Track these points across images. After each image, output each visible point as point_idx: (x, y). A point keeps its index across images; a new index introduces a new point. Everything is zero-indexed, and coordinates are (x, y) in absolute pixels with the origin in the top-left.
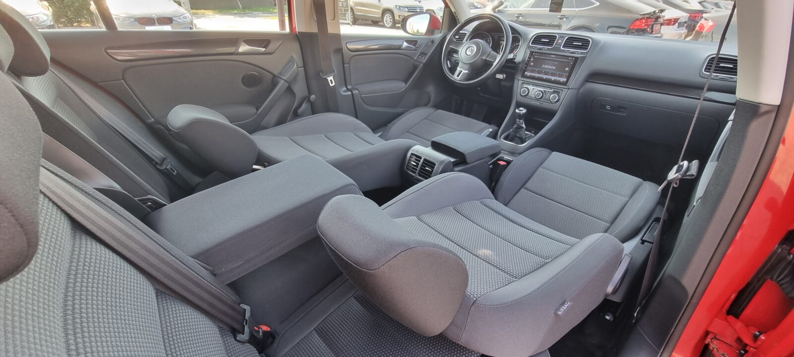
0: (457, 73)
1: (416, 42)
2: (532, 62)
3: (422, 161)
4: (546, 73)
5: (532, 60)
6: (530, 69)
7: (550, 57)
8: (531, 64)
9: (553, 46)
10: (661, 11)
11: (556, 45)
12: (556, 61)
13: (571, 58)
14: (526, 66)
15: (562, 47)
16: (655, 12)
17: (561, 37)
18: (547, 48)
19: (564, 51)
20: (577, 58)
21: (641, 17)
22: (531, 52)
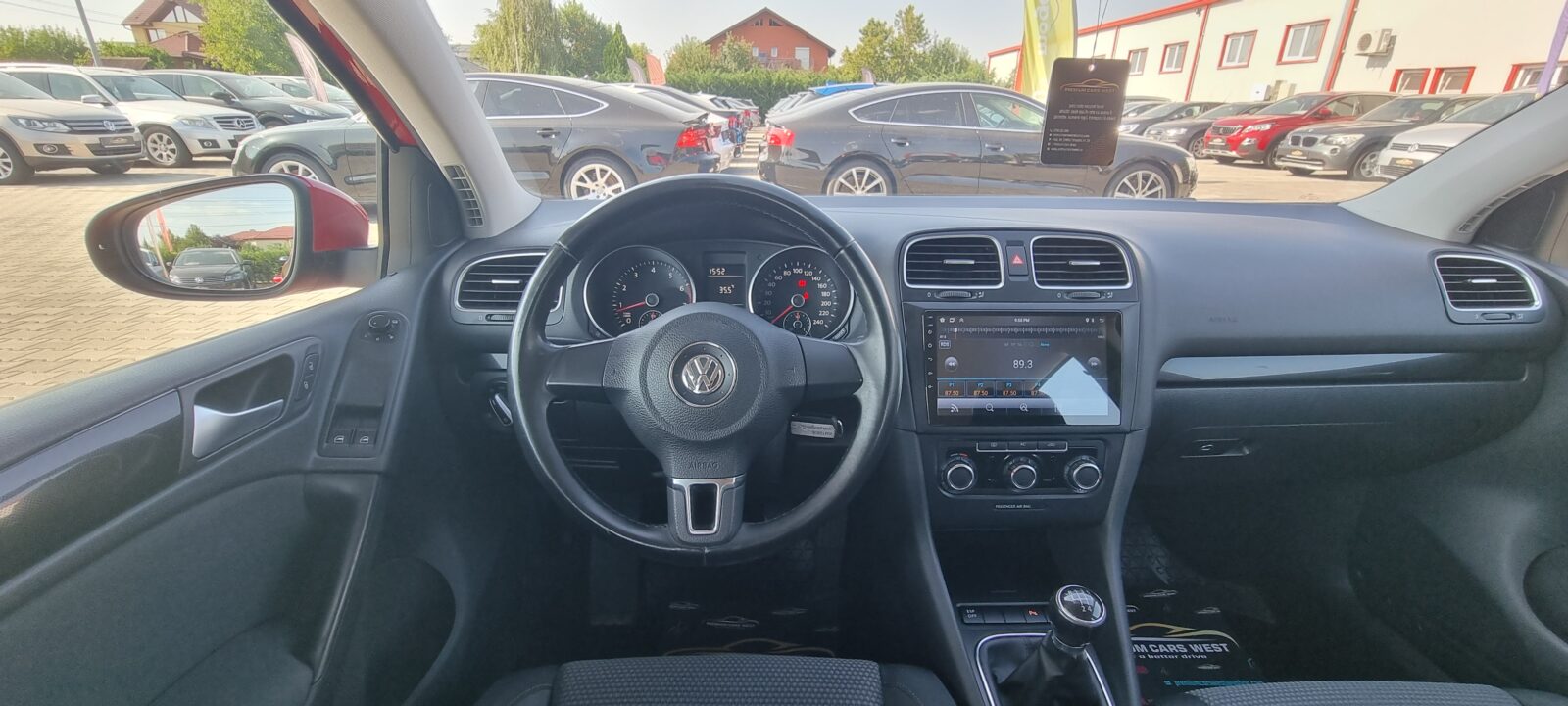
0: (681, 504)
1: (282, 364)
2: (949, 353)
5: (942, 344)
6: (951, 382)
7: (1013, 327)
8: (950, 364)
9: (999, 282)
10: (706, 115)
11: (1008, 274)
12: (1043, 336)
13: (1093, 320)
14: (930, 373)
15: (1038, 282)
16: (700, 118)
17: (1010, 243)
18: (981, 290)
19: (1049, 297)
20: (1113, 318)
21: (686, 127)
22: (925, 313)
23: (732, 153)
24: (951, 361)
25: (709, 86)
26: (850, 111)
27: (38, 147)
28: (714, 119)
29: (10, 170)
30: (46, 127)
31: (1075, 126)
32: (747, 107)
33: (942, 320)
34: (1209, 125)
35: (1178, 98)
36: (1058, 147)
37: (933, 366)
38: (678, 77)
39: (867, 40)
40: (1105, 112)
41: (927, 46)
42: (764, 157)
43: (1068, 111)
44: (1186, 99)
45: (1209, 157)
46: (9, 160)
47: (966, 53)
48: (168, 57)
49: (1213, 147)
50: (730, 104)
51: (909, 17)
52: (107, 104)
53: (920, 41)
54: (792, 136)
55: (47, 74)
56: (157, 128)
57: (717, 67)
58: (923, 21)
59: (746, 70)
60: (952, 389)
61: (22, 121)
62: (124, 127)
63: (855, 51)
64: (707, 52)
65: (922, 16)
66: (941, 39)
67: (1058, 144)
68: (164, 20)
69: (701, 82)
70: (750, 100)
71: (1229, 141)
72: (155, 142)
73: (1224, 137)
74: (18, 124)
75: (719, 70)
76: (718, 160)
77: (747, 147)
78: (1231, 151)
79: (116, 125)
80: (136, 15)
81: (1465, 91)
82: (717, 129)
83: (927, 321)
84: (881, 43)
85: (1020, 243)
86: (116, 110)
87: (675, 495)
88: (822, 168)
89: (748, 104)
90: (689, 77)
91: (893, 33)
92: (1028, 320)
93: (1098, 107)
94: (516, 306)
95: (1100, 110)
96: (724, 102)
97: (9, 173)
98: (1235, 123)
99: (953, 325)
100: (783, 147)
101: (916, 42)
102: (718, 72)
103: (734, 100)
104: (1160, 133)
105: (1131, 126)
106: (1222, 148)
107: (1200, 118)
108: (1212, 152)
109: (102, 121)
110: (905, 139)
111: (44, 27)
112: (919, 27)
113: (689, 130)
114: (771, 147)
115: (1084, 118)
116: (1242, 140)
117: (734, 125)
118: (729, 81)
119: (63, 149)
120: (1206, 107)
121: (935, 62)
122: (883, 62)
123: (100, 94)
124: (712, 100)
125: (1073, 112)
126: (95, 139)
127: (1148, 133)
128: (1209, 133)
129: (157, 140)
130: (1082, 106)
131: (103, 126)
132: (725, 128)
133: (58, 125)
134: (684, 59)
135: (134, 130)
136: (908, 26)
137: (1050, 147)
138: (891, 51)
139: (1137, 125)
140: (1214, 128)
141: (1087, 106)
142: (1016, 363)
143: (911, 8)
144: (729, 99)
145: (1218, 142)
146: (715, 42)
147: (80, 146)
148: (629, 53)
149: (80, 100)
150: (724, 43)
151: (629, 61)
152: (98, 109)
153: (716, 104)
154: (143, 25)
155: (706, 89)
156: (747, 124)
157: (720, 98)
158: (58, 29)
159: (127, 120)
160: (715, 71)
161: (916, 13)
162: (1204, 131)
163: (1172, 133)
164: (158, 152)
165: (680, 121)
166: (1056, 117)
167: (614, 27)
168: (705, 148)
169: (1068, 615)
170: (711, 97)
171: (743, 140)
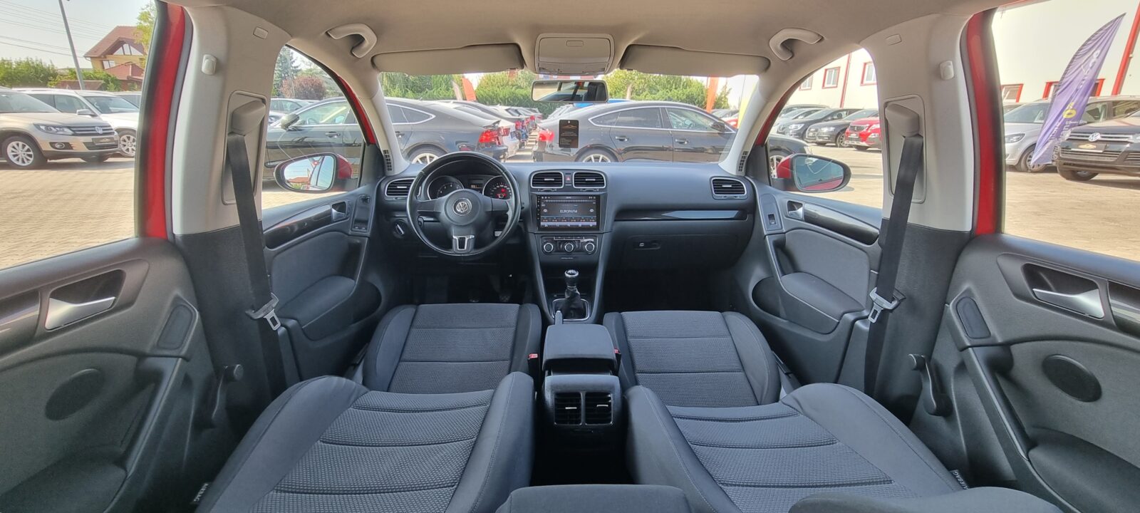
0: (455, 243)
1: (344, 204)
2: (545, 208)
3: (582, 395)
4: (568, 220)
5: (543, 205)
6: (545, 217)
7: (565, 200)
9: (562, 186)
10: (498, 122)
11: (565, 183)
12: (575, 203)
13: (592, 198)
14: (538, 214)
15: (575, 186)
16: (494, 124)
17: (567, 174)
18: (556, 188)
19: (579, 190)
20: (598, 197)
21: (485, 130)
22: (537, 195)
23: (518, 145)
24: (545, 211)
25: (508, 99)
26: (589, 120)
27: (52, 144)
28: (504, 124)
29: (31, 159)
30: (58, 131)
32: (533, 114)
33: (542, 198)
34: (848, 124)
35: (835, 106)
38: (485, 92)
42: (536, 148)
44: (841, 106)
45: (851, 146)
46: (31, 153)
48: (117, 80)
49: (851, 139)
50: (519, 111)
52: (94, 116)
54: (552, 135)
55: (54, 95)
56: (127, 132)
57: (513, 86)
61: (43, 127)
62: (107, 130)
64: (506, 76)
68: (115, 53)
69: (501, 96)
70: (536, 109)
71: (861, 135)
72: (125, 141)
73: (858, 133)
74: (40, 129)
75: (514, 88)
76: (506, 150)
77: (530, 141)
78: (862, 141)
79: (103, 130)
80: (95, 50)
81: (1018, 101)
82: (507, 131)
83: (537, 198)
85: (571, 174)
86: (100, 119)
87: (454, 240)
88: (572, 155)
89: (535, 112)
90: (493, 93)
92: (570, 198)
94: (407, 195)
96: (516, 111)
97: (30, 162)
98: (865, 123)
99: (546, 199)
100: (547, 142)
102: (513, 89)
103: (525, 109)
104: (816, 130)
105: (799, 125)
106: (856, 140)
107: (846, 119)
108: (850, 143)
109: (94, 127)
110: (624, 137)
111: (27, 59)
113: (487, 132)
114: (540, 142)
116: (869, 134)
117: (520, 127)
118: (522, 95)
119: (68, 146)
120: (850, 111)
123: (89, 109)
124: (507, 110)
126: (89, 139)
127: (809, 130)
128: (848, 130)
129: (127, 140)
131: (95, 130)
132: (513, 130)
133: (66, 130)
134: (490, 80)
135: (114, 133)
139: (803, 125)
140: (851, 127)
142: (566, 211)
144: (521, 109)
145: (854, 135)
147: (79, 144)
149: (76, 113)
152: (87, 119)
153: (510, 113)
154: (99, 57)
155: (505, 102)
156: (532, 125)
157: (513, 108)
158: (37, 60)
159: (110, 126)
162: (845, 129)
163: (825, 130)
164: (126, 148)
165: (482, 126)
168: (497, 142)
169: (567, 275)
170: (507, 107)
171: (527, 137)
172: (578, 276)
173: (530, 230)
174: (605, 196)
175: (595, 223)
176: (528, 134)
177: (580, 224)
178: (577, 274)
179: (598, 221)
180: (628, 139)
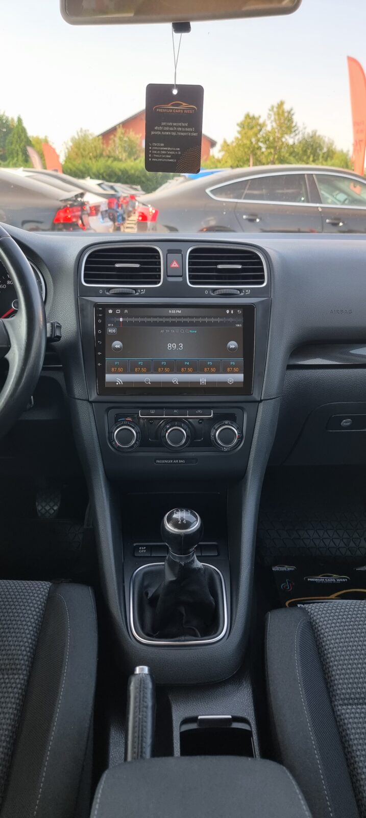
2: (115, 337)
4: (175, 367)
5: (111, 330)
6: (117, 361)
7: (166, 317)
8: (117, 346)
9: (159, 282)
10: (82, 195)
11: (167, 275)
12: (192, 324)
13: (232, 312)
14: (99, 353)
15: (190, 282)
16: (77, 196)
17: (170, 251)
18: (143, 288)
19: (200, 294)
20: (248, 310)
21: (62, 204)
22: (97, 305)
24: (117, 344)
26: (208, 191)
28: (91, 199)
31: (169, 141)
33: (110, 311)
36: (157, 158)
37: (102, 348)
38: (74, 165)
39: (243, 132)
40: (189, 129)
41: (297, 138)
43: (161, 128)
47: (332, 144)
51: (281, 112)
53: (291, 132)
54: (156, 212)
57: (109, 157)
58: (293, 114)
59: (135, 159)
60: (117, 366)
63: (233, 142)
64: (100, 144)
65: (291, 110)
66: (309, 131)
67: (157, 156)
69: (92, 169)
75: (111, 160)
82: (95, 210)
83: (97, 312)
84: (256, 135)
85: (178, 251)
89: (136, 189)
90: (84, 166)
91: (266, 126)
92: (179, 312)
93: (183, 125)
95: (185, 127)
96: (111, 187)
99: (119, 316)
100: (149, 223)
101: (287, 133)
110: (256, 216)
112: (290, 120)
113: (65, 207)
114: (139, 222)
115: (174, 134)
117: (115, 207)
121: (305, 152)
122: (259, 153)
124: (99, 185)
125: (165, 128)
130: (171, 124)
132: (104, 207)
136: (280, 119)
137: (152, 158)
138: (265, 142)
141: (175, 124)
142: (170, 346)
143: (281, 104)
144: (118, 186)
146: (107, 135)
148: (28, 142)
150: (115, 136)
151: (29, 149)
153: (102, 187)
155: (97, 176)
157: (108, 183)
160: (107, 161)
161: (286, 107)
165: (57, 200)
166: (153, 133)
167: (16, 120)
168: (80, 222)
169: (169, 527)
170: (100, 182)
171: (124, 219)
172: (199, 531)
173: (78, 391)
174: (268, 308)
175: (240, 377)
176: (125, 216)
177: (203, 378)
178: (196, 525)
179: (248, 371)
180: (261, 219)
